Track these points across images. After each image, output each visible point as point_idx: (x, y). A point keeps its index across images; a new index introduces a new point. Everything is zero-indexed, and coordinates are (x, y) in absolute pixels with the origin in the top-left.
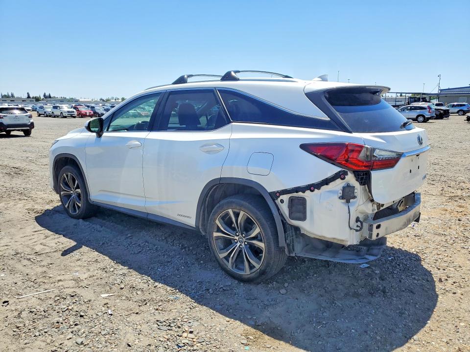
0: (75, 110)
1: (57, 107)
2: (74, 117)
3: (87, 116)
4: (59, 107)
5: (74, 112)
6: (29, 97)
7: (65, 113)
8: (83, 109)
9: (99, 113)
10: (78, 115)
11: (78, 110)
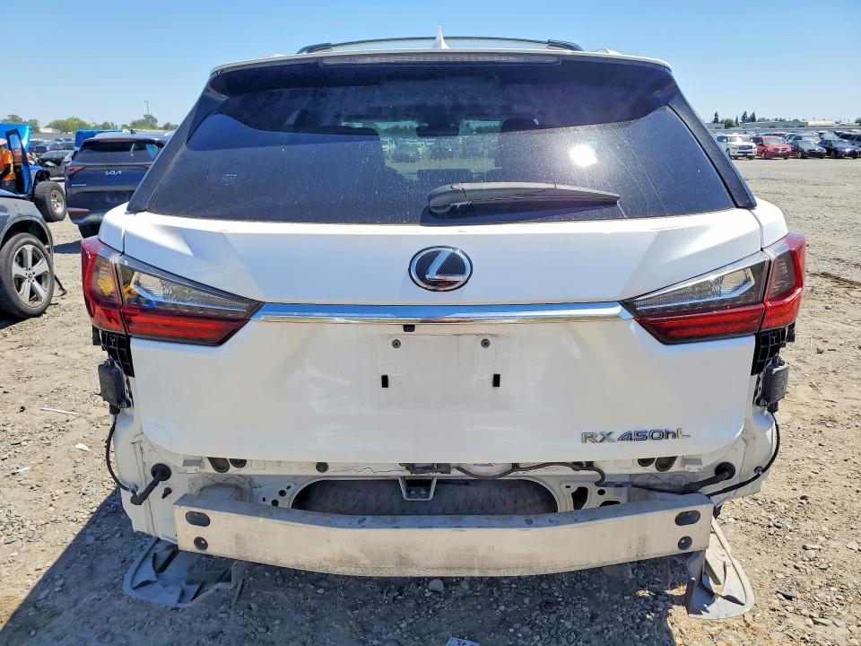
0: (754, 145)
1: (724, 137)
2: (751, 158)
3: (778, 155)
4: (726, 138)
5: (751, 147)
6: (716, 121)
7: (734, 150)
8: (774, 143)
9: (806, 150)
10: (759, 153)
11: (762, 145)
